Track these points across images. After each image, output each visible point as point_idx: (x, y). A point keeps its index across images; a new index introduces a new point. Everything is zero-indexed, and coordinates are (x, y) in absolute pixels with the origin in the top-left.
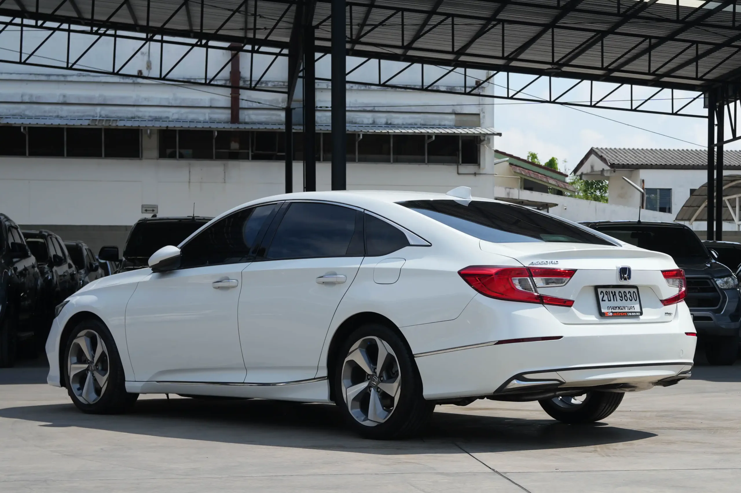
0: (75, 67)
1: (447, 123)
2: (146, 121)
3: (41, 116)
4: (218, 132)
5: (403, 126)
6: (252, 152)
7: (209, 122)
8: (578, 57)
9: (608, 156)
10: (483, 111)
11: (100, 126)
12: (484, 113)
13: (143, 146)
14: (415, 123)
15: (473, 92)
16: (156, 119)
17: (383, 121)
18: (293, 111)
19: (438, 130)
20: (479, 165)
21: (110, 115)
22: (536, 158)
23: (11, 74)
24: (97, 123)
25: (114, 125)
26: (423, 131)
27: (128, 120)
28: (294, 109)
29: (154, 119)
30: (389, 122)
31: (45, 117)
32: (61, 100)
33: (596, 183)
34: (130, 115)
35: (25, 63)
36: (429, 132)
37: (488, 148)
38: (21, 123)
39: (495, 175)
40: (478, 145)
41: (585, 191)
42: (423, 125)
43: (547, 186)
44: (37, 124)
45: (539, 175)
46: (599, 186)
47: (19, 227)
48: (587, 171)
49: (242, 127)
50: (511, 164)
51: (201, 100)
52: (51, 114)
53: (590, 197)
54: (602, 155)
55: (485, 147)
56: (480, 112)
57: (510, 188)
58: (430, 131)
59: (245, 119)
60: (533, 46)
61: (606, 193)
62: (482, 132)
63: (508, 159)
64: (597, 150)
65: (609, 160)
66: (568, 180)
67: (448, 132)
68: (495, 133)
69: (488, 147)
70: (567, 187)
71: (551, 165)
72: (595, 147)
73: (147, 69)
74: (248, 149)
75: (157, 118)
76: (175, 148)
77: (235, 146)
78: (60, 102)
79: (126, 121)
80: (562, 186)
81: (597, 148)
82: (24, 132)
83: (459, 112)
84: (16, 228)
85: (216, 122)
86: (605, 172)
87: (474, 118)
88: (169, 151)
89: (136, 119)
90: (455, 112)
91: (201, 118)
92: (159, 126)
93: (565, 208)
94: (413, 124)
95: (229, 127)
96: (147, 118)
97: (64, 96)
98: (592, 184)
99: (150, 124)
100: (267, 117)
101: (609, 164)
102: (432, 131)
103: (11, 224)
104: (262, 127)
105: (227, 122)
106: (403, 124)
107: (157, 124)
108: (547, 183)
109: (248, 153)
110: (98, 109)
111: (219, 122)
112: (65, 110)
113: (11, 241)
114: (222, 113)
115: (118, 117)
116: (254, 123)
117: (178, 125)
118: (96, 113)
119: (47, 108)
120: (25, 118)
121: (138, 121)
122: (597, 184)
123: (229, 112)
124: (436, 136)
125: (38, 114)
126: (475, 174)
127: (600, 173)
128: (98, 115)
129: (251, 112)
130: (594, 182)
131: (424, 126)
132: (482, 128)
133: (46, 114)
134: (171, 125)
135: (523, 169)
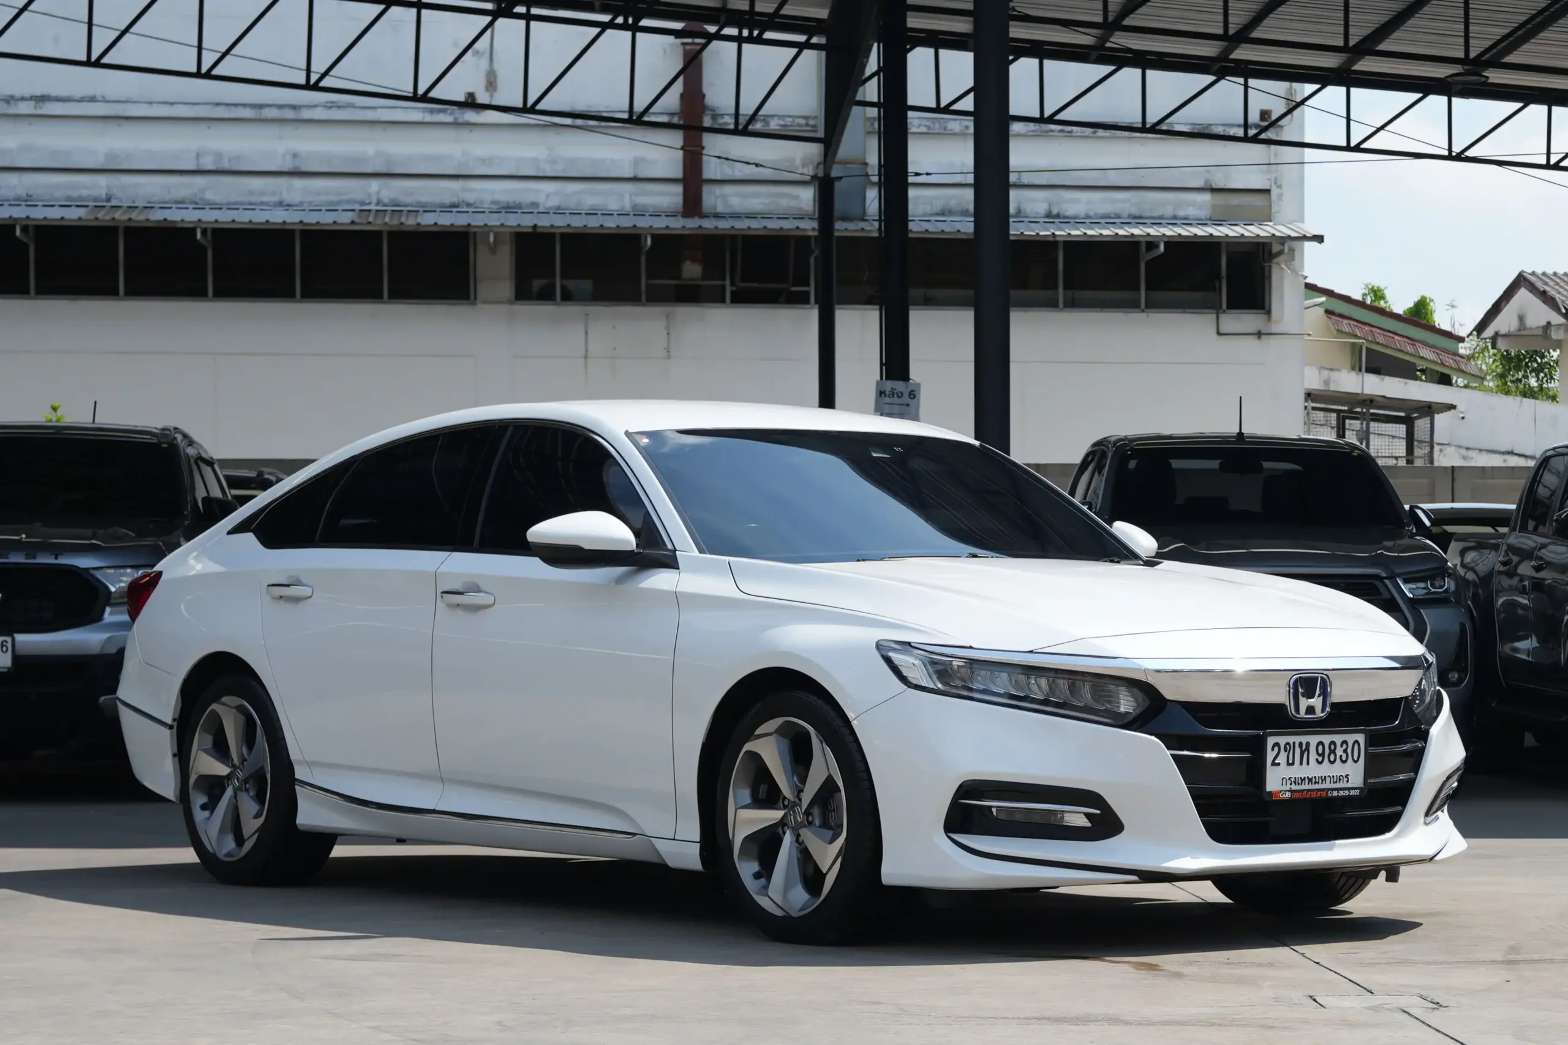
0: (326, 82)
1: (1191, 212)
2: (483, 212)
3: (241, 203)
4: (654, 236)
5: (1087, 221)
6: (732, 284)
7: (632, 213)
8: (1519, 47)
9: (1559, 293)
10: (1278, 183)
11: (378, 225)
12: (1280, 187)
13: (479, 275)
14: (1115, 214)
15: (1263, 136)
16: (510, 208)
17: (1041, 208)
18: (837, 184)
19: (1171, 230)
20: (1269, 313)
21: (403, 199)
22: (1383, 297)
23: (172, 104)
24: (371, 219)
25: (410, 222)
26: (1136, 231)
27: (441, 211)
28: (840, 178)
29: (503, 208)
30: (1055, 212)
31: (250, 206)
32: (288, 166)
33: (1529, 356)
34: (448, 200)
35: (208, 76)
36: (1152, 234)
37: (1289, 271)
38: (195, 219)
39: (1306, 337)
40: (1266, 264)
41: (1502, 376)
42: (1135, 218)
43: (1414, 364)
44: (233, 221)
45: (1397, 337)
46: (1535, 365)
47: (216, 462)
48: (1509, 328)
49: (708, 224)
50: (1329, 312)
51: (613, 161)
52: (265, 199)
53: (1514, 389)
54: (1547, 288)
55: (1282, 268)
56: (1271, 186)
57: (1332, 370)
58: (1153, 231)
59: (715, 208)
60: (1411, 22)
61: (1553, 381)
62: (1278, 234)
63: (1323, 299)
64: (1533, 279)
65: (1563, 302)
66: (1463, 349)
67: (1196, 235)
68: (1308, 235)
69: (1289, 269)
70: (1463, 367)
71: (1419, 314)
72: (1529, 271)
73: (487, 89)
74: (724, 279)
75: (511, 205)
76: (553, 276)
77: (692, 270)
78: (285, 169)
79: (437, 213)
80: (1449, 363)
81: (1533, 274)
82: (203, 242)
83: (1221, 185)
84: (210, 463)
85: (647, 214)
86: (1553, 328)
87: (1258, 201)
88: (537, 284)
89: (463, 208)
90: (1211, 186)
91: (613, 205)
92: (515, 224)
93: (1462, 415)
94: (1113, 216)
95: (678, 224)
96: (486, 206)
97: (295, 155)
98: (1519, 358)
99: (494, 221)
100: (767, 201)
101: (1564, 311)
102: (1158, 231)
103: (199, 453)
104: (755, 224)
105: (674, 215)
106: (1088, 217)
107: (512, 220)
108: (1414, 356)
109: (723, 287)
110: (374, 185)
111: (656, 215)
112: (296, 190)
113: (201, 493)
114: (662, 194)
115: (423, 205)
116: (736, 216)
117: (560, 222)
118: (369, 195)
119: (256, 183)
120: (204, 208)
121: (467, 212)
122: (1530, 358)
123: (679, 189)
124: (1166, 243)
125: (233, 199)
126: (1259, 334)
127: (1540, 332)
128: (374, 200)
129: (729, 189)
130: (1523, 354)
131: (1138, 219)
132: (1274, 225)
133: (254, 199)
134: (544, 222)
135: (1359, 325)
